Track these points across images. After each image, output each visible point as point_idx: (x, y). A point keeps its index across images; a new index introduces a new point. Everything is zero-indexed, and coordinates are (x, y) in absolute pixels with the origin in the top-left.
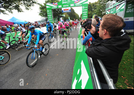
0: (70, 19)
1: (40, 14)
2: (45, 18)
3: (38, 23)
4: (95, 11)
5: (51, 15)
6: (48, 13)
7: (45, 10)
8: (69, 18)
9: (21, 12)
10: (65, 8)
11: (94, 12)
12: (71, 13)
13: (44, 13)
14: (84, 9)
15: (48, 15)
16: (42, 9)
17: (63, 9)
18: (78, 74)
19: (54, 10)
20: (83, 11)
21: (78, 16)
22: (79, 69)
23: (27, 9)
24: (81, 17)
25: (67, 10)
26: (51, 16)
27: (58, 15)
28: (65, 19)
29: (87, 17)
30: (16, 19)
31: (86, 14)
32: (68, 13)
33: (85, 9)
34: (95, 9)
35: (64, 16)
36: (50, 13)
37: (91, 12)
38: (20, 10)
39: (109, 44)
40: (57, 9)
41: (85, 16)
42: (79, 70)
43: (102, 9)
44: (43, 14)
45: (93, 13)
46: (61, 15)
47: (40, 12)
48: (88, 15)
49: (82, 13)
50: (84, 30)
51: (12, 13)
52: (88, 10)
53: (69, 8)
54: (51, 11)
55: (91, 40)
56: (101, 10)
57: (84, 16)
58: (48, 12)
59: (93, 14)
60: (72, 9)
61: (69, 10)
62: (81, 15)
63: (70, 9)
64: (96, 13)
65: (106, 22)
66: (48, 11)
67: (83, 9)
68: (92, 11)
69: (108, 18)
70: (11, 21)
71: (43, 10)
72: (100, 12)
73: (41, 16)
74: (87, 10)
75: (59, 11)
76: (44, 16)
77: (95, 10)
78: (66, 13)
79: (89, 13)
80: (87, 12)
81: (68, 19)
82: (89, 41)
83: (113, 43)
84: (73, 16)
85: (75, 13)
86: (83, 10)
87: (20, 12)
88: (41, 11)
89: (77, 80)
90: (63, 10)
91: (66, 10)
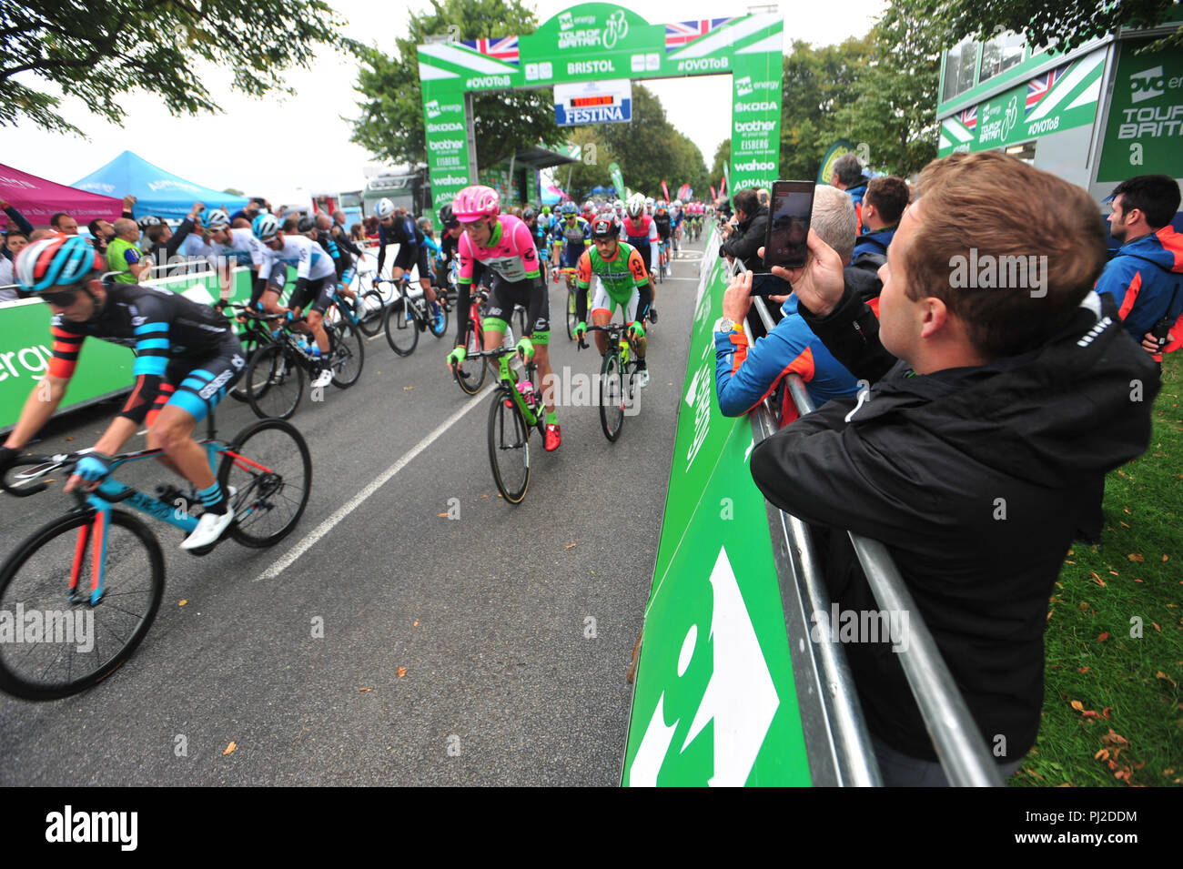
0: (628, 182)
1: (364, 135)
2: (406, 167)
3: (340, 209)
4: (848, 121)
5: (458, 144)
6: (430, 128)
7: (403, 98)
8: (617, 175)
9: (193, 108)
10: (580, 90)
11: (832, 129)
12: (636, 134)
13: (397, 125)
14: (745, 99)
15: (433, 146)
16: (380, 90)
17: (563, 95)
18: (683, 666)
19: (485, 104)
20: (738, 118)
21: (698, 157)
22: (693, 631)
23: (251, 85)
24: (719, 167)
25: (601, 101)
26: (461, 153)
27: (519, 147)
28: (582, 183)
29: (772, 166)
30: (153, 175)
31: (764, 144)
32: (605, 132)
33: (758, 96)
34: (846, 99)
35: (574, 152)
36: (448, 127)
37: (808, 122)
38: (189, 93)
39: (976, 416)
40: (509, 92)
41: (760, 159)
42: (693, 633)
43: (904, 105)
44: (388, 137)
45: (825, 138)
46: (542, 146)
47: (359, 114)
48: (787, 150)
49: (728, 136)
50: (747, 285)
51: (114, 114)
52: (785, 104)
53: (621, 90)
54: (458, 108)
55: (802, 375)
56: (900, 113)
57: (748, 159)
58: (436, 121)
59: (831, 148)
60: (640, 95)
61: (618, 103)
62: (725, 154)
63: (628, 95)
64: (856, 134)
65: (949, 234)
66: (432, 108)
67: (736, 99)
68: (816, 115)
69: (969, 202)
70: (108, 190)
71: (394, 97)
72: (890, 128)
73: (373, 147)
74: (775, 106)
75: (528, 111)
76: (395, 153)
77: (845, 112)
78: (589, 131)
79: (796, 133)
80: (770, 126)
81: (608, 183)
82: (784, 380)
83: (1011, 409)
84: (651, 158)
85: (669, 128)
86: (740, 108)
87: (185, 112)
88: (375, 109)
89: (668, 723)
90: (567, 107)
91: (586, 102)
